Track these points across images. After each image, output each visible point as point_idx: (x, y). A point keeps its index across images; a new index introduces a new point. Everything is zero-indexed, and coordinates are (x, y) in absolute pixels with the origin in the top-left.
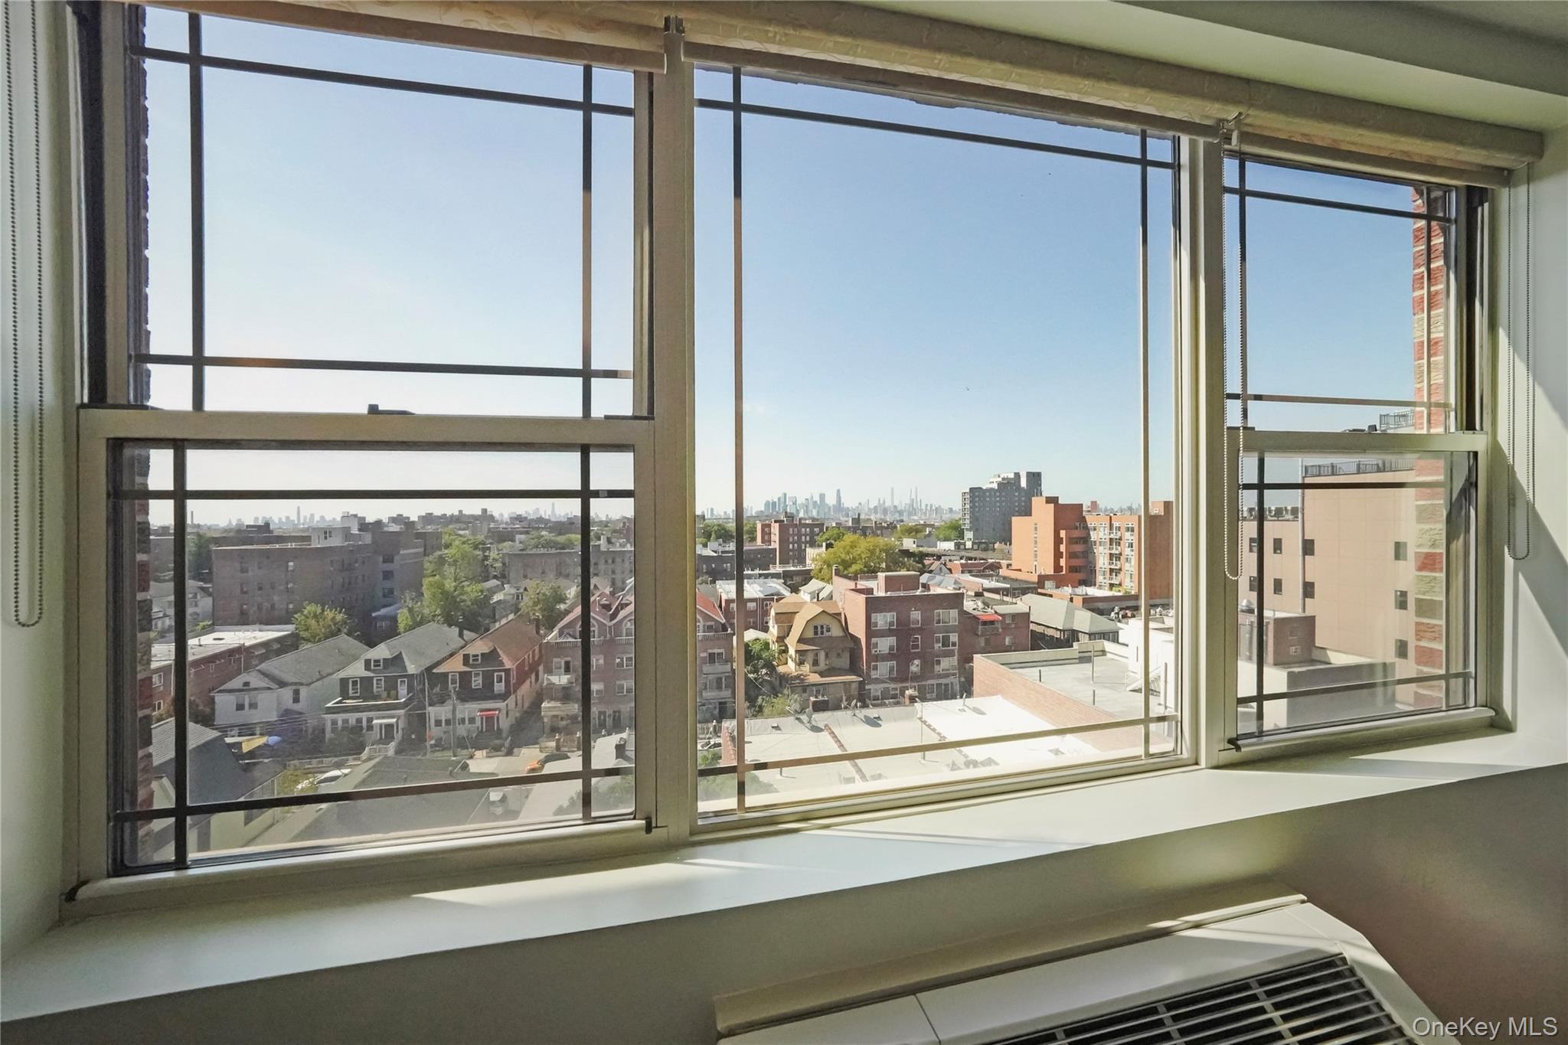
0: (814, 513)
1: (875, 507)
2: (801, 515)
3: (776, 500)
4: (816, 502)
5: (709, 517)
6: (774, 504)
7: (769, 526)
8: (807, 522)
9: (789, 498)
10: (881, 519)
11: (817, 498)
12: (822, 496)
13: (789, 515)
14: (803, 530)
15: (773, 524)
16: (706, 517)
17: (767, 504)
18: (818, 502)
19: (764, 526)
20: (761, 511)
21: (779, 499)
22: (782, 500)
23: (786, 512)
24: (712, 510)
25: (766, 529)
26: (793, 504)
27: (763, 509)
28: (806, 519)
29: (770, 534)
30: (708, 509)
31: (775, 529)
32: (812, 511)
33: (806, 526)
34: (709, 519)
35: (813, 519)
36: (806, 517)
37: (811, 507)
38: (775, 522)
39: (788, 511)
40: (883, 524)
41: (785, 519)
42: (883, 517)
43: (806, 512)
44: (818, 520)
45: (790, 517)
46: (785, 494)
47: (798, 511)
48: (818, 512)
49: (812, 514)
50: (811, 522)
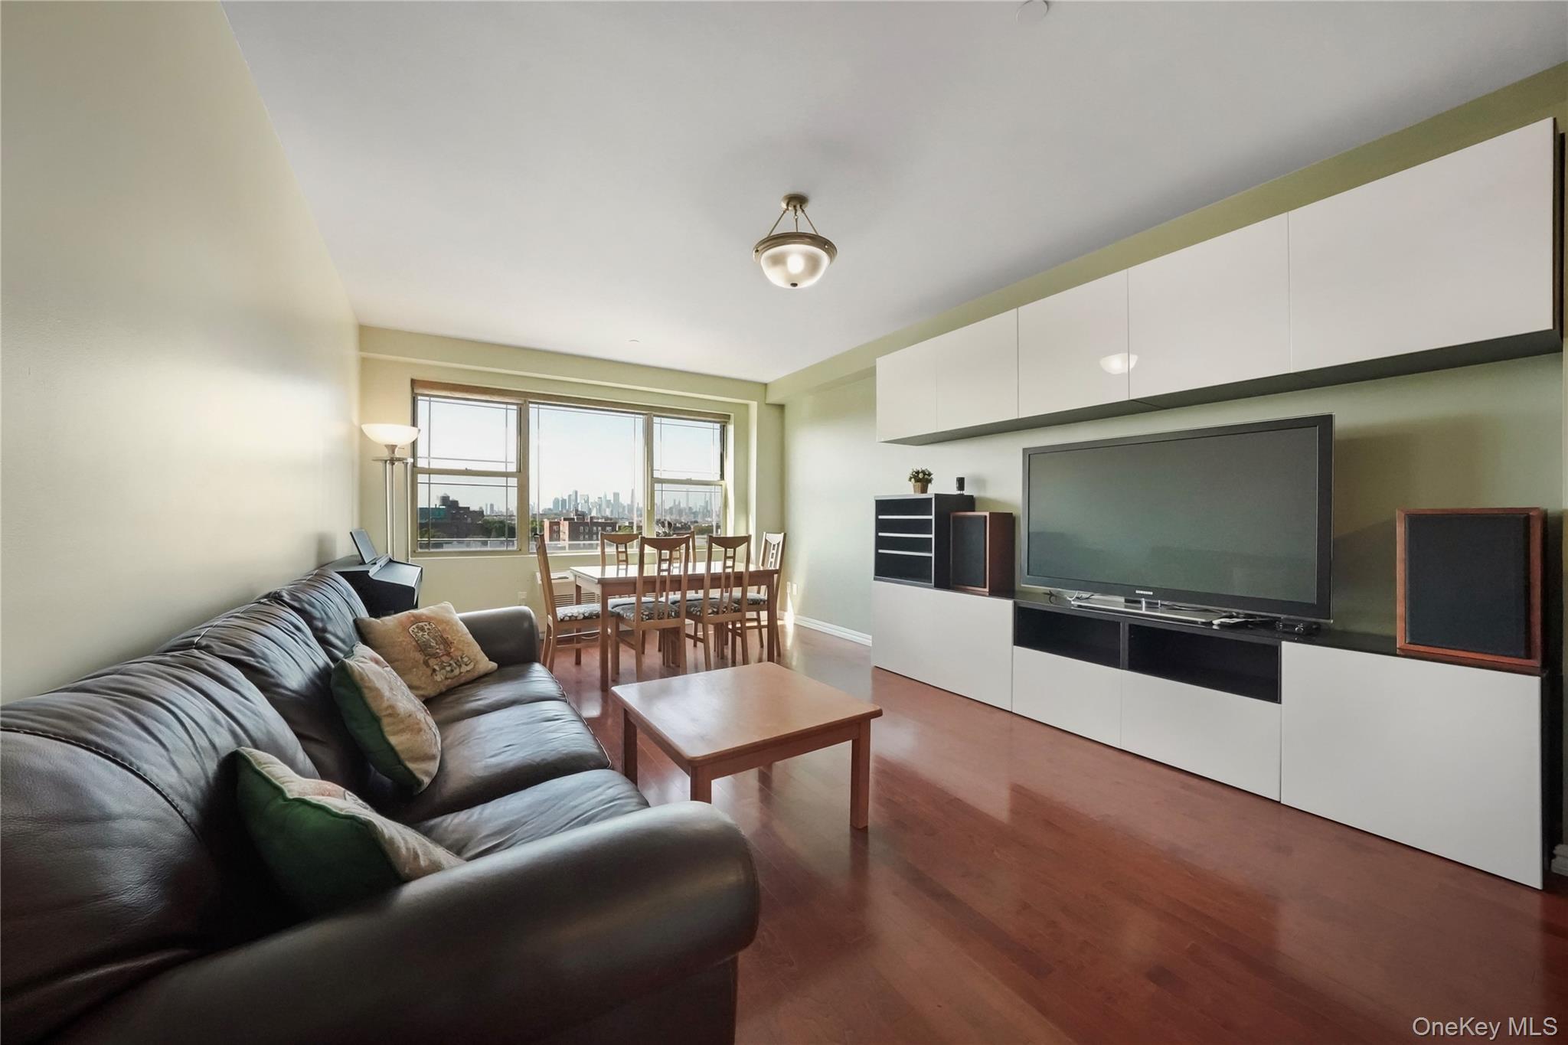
0: (608, 513)
1: (671, 508)
2: (594, 514)
3: (566, 497)
4: (610, 501)
5: (489, 513)
6: (564, 501)
7: (558, 524)
8: (600, 521)
9: (581, 495)
10: (676, 520)
11: (610, 497)
12: (616, 495)
13: (579, 513)
14: (595, 528)
15: (562, 522)
16: (485, 513)
17: (556, 501)
18: (612, 501)
19: (552, 524)
20: (550, 509)
21: (570, 496)
22: (573, 497)
23: (577, 511)
24: (492, 506)
25: (555, 527)
26: (585, 502)
27: (552, 507)
28: (598, 518)
29: (559, 532)
30: (487, 505)
31: (565, 527)
32: (605, 510)
33: (598, 524)
34: (488, 516)
35: (607, 518)
36: (599, 516)
37: (604, 506)
38: (565, 519)
39: (580, 509)
40: (678, 525)
41: (575, 517)
42: (678, 518)
43: (600, 510)
44: (611, 519)
45: (581, 515)
46: (576, 493)
47: (590, 510)
48: (612, 512)
49: (605, 513)
50: (603, 521)
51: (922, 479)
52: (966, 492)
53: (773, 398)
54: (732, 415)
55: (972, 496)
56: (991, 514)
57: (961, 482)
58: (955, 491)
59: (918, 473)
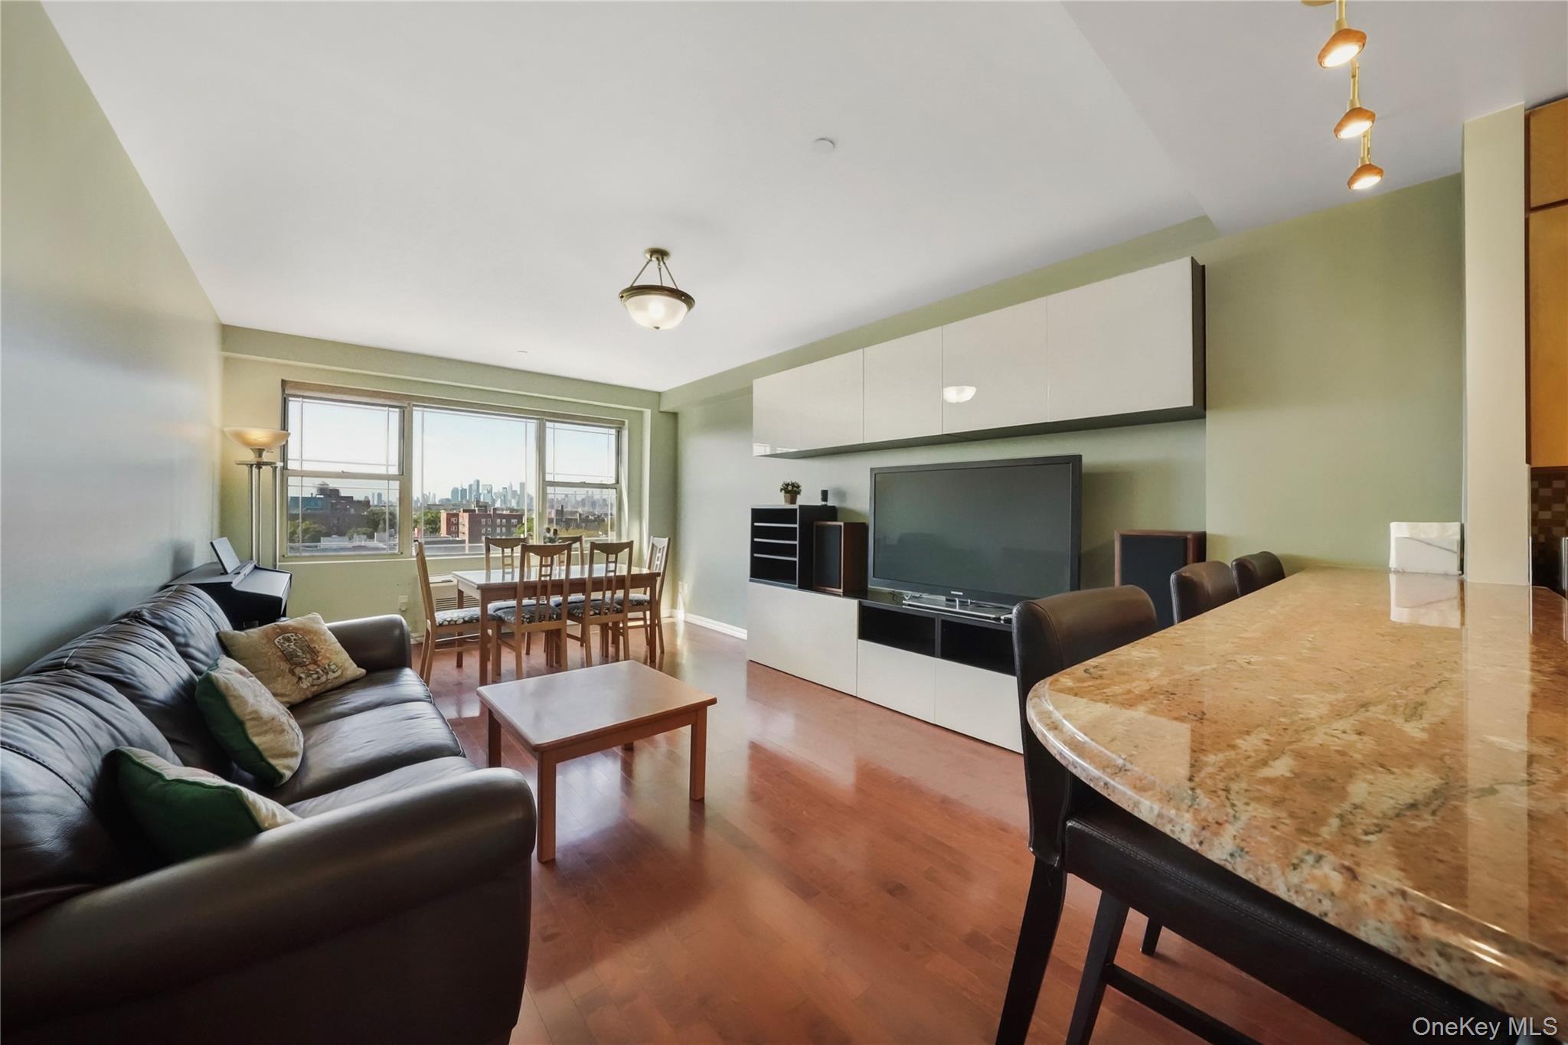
0: (514, 504)
1: (583, 500)
2: (498, 505)
3: (466, 487)
4: (516, 491)
5: (376, 503)
6: (464, 491)
7: (457, 515)
8: (505, 512)
9: (483, 485)
10: (588, 512)
11: (517, 488)
12: (522, 485)
13: (481, 504)
14: (499, 521)
15: (461, 514)
16: (371, 503)
17: (455, 491)
18: (519, 492)
19: (449, 516)
20: (448, 500)
21: (470, 486)
22: (474, 488)
23: (478, 502)
24: (380, 495)
25: (453, 519)
26: (488, 492)
27: (450, 497)
28: (503, 510)
29: (457, 524)
30: (373, 494)
31: (464, 519)
32: (510, 501)
33: (502, 516)
34: (376, 506)
35: (512, 510)
36: (504, 507)
37: (509, 497)
38: (464, 511)
39: (482, 500)
40: (590, 517)
41: (476, 509)
42: (591, 510)
43: (504, 501)
44: (517, 511)
45: (484, 507)
46: (478, 482)
47: (494, 502)
48: (517, 502)
49: (511, 505)
50: (508, 512)
51: (792, 491)
52: (830, 503)
53: (667, 406)
54: (627, 421)
55: (834, 507)
56: (845, 524)
57: (825, 495)
58: (819, 503)
59: (788, 485)
